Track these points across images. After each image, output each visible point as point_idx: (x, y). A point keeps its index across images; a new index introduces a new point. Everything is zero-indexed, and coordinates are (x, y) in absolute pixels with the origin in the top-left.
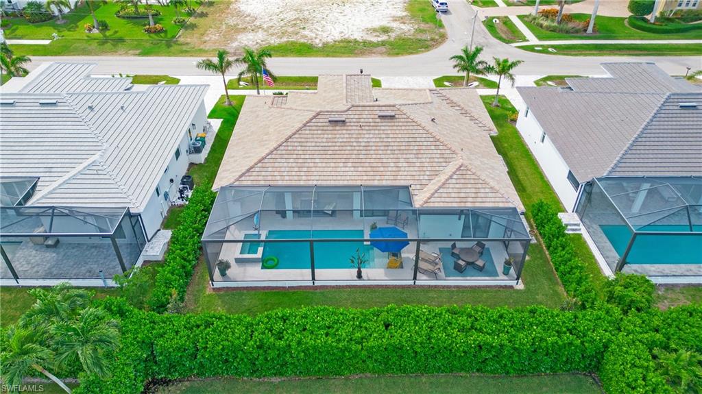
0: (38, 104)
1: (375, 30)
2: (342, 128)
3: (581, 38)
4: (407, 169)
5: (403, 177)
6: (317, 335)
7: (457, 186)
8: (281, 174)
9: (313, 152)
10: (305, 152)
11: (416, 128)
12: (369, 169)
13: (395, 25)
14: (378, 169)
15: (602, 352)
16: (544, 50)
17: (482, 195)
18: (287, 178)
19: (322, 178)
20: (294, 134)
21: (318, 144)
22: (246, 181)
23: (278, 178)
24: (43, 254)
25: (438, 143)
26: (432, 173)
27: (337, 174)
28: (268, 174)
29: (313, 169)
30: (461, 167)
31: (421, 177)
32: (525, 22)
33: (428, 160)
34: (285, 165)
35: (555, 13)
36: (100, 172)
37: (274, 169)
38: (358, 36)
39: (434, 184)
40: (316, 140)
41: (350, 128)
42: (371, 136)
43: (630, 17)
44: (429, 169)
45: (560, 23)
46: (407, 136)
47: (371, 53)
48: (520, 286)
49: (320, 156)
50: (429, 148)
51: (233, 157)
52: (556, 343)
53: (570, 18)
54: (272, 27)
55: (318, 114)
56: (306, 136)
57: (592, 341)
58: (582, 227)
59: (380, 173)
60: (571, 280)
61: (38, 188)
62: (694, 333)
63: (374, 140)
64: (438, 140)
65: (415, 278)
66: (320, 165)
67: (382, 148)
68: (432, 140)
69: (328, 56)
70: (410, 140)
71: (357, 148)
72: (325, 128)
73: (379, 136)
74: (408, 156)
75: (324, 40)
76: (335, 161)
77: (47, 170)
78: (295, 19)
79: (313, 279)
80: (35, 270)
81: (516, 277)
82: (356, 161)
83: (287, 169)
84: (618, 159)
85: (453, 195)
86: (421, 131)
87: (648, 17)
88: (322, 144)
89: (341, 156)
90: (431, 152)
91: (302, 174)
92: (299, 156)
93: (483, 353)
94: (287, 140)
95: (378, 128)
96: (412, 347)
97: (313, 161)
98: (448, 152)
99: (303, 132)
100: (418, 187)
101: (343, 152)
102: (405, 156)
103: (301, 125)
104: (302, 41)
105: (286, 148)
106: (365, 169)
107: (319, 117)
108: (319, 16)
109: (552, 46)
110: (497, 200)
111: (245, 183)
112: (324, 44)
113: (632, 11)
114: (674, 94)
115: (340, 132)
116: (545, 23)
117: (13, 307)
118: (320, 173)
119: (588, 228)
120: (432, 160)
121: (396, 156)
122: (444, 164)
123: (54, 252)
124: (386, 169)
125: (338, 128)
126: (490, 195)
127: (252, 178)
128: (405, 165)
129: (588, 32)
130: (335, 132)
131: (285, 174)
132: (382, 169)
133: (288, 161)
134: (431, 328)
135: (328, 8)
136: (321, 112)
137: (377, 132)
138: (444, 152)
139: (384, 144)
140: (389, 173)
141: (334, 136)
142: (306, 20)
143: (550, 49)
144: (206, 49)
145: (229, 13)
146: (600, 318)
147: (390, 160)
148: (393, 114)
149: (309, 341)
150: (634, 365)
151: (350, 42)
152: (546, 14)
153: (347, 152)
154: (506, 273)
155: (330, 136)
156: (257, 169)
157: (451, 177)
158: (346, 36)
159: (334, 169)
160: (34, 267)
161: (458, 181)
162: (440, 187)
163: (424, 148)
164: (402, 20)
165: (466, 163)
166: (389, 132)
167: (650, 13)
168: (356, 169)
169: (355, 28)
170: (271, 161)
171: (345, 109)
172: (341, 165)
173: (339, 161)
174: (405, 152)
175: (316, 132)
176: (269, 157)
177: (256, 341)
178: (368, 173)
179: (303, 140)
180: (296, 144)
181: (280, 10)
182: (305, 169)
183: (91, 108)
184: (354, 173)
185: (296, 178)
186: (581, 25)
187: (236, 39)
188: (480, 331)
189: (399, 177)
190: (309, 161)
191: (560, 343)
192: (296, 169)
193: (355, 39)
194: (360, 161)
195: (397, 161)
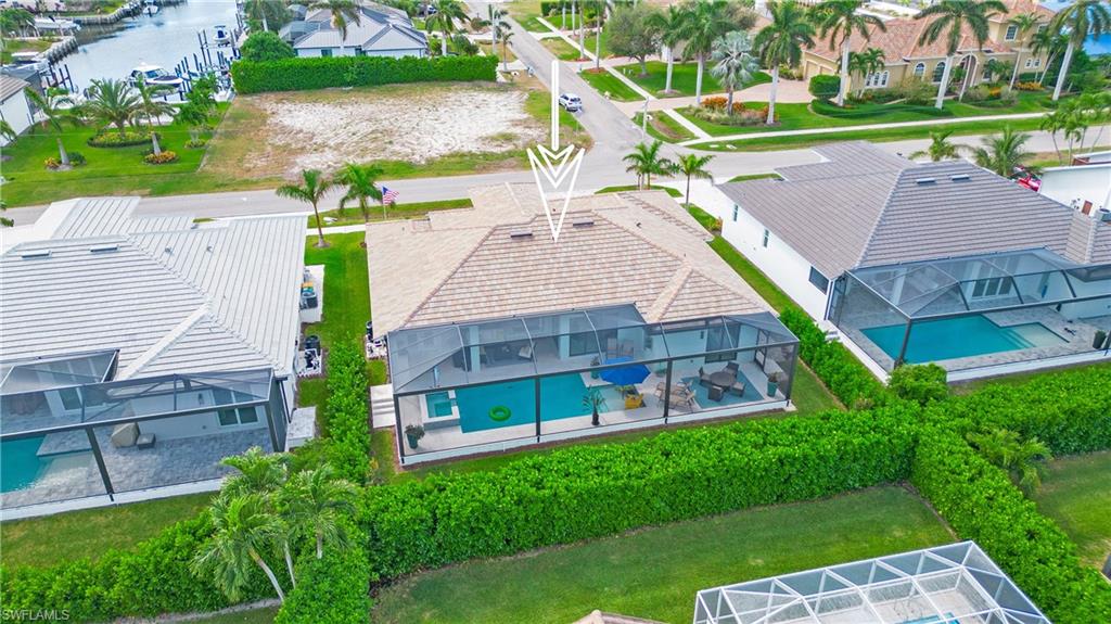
0: (89, 252)
1: (493, 139)
2: (530, 243)
3: (763, 131)
4: (625, 284)
5: (623, 295)
6: (586, 478)
7: (694, 296)
8: (466, 307)
9: (501, 276)
10: (490, 277)
11: (623, 234)
12: (578, 289)
13: (518, 130)
14: (589, 288)
15: (914, 447)
16: (722, 148)
17: (726, 303)
18: (474, 311)
19: (521, 306)
20: (470, 256)
21: (504, 266)
22: (421, 321)
23: (463, 312)
24: (136, 458)
25: (655, 250)
26: (657, 285)
27: (538, 299)
28: (447, 309)
29: (507, 297)
30: (691, 273)
31: (646, 292)
32: (687, 117)
33: (648, 271)
34: (469, 295)
35: (722, 103)
36: (214, 330)
37: (455, 302)
38: (473, 148)
39: (662, 298)
40: (500, 261)
41: (540, 242)
42: (570, 249)
43: (814, 101)
44: (653, 280)
45: (731, 113)
46: (615, 245)
47: (498, 167)
48: (792, 408)
49: (511, 280)
50: (644, 256)
51: (387, 296)
52: (863, 444)
53: (741, 107)
54: (342, 144)
55: (495, 230)
56: (485, 258)
57: (900, 437)
58: (840, 334)
59: (593, 293)
60: (849, 388)
61: (120, 364)
62: (1001, 412)
63: (575, 254)
64: (655, 246)
65: (666, 415)
66: (514, 290)
67: (588, 262)
68: (647, 246)
69: (439, 175)
70: (620, 249)
71: (557, 265)
72: (508, 246)
73: (580, 248)
74: (623, 269)
75: (427, 155)
76: (532, 283)
77: (128, 338)
78: (372, 132)
79: (538, 433)
80: (134, 478)
81: (784, 397)
82: (559, 281)
83: (472, 300)
84: (866, 246)
85: (691, 307)
86: (631, 238)
87: (834, 100)
88: (510, 265)
89: (538, 277)
90: (649, 261)
91: (494, 304)
92: (483, 283)
93: (787, 468)
94: (462, 265)
95: (576, 239)
96: (704, 474)
97: (503, 286)
98: (670, 258)
99: (481, 253)
100: (645, 304)
101: (539, 272)
102: (618, 269)
103: (476, 245)
104: (395, 158)
105: (463, 275)
106: (573, 290)
107: (497, 232)
108: (405, 125)
109: (730, 142)
110: (744, 306)
111: (420, 324)
112: (427, 160)
113: (815, 93)
114: (907, 171)
115: (529, 248)
116: (714, 116)
117: (117, 531)
118: (516, 301)
119: (848, 335)
120: (653, 270)
121: (607, 270)
122: (669, 274)
123: (153, 453)
124: (599, 287)
125: (524, 244)
126: (735, 302)
127: (428, 317)
128: (621, 279)
129: (768, 122)
130: (523, 249)
131: (471, 306)
132: (594, 287)
133: (470, 290)
134: (719, 449)
135: (414, 115)
136: (498, 226)
137: (576, 244)
138: (664, 259)
139: (589, 257)
140: (604, 291)
141: (522, 254)
142: (389, 133)
143: (728, 146)
144: (255, 179)
145: (268, 131)
146: (900, 413)
147: (601, 276)
148: (590, 220)
149: (579, 484)
150: (951, 453)
151: (463, 155)
152: (711, 105)
153: (545, 272)
154: (771, 394)
155: (517, 255)
156: (431, 305)
157: (683, 287)
158: (456, 149)
159: (534, 294)
160: (131, 476)
161: (693, 290)
162: (674, 300)
163: (639, 257)
164: (525, 123)
165: (697, 268)
166: (591, 242)
167: (836, 96)
168: (562, 291)
169: (464, 138)
170: (448, 292)
171: (529, 220)
172: (541, 288)
173: (537, 283)
174: (618, 264)
175: (497, 252)
176: (444, 287)
177: (512, 496)
178: (578, 294)
179: (482, 263)
180: (475, 269)
181: (345, 121)
182: (496, 298)
183: (168, 250)
184: (561, 296)
185: (486, 310)
186: (759, 114)
187: (295, 163)
188: (775, 444)
189: (618, 295)
190: (498, 287)
191: (868, 443)
192: (484, 299)
193: (470, 152)
194: (563, 280)
195: (610, 275)
